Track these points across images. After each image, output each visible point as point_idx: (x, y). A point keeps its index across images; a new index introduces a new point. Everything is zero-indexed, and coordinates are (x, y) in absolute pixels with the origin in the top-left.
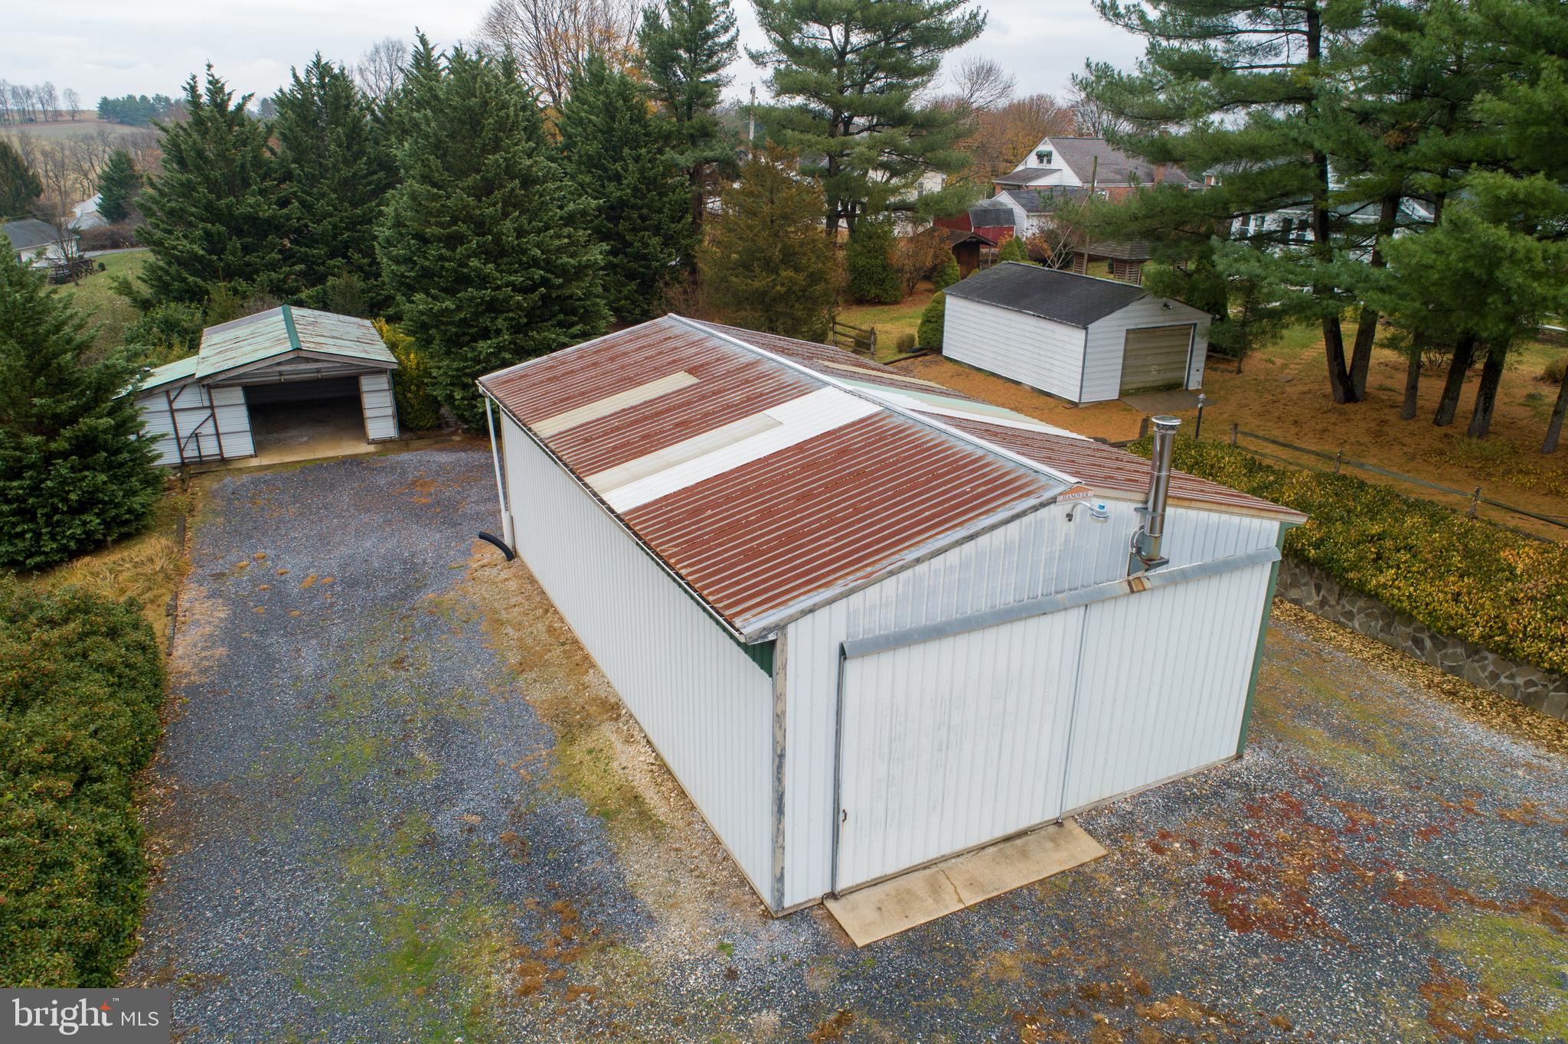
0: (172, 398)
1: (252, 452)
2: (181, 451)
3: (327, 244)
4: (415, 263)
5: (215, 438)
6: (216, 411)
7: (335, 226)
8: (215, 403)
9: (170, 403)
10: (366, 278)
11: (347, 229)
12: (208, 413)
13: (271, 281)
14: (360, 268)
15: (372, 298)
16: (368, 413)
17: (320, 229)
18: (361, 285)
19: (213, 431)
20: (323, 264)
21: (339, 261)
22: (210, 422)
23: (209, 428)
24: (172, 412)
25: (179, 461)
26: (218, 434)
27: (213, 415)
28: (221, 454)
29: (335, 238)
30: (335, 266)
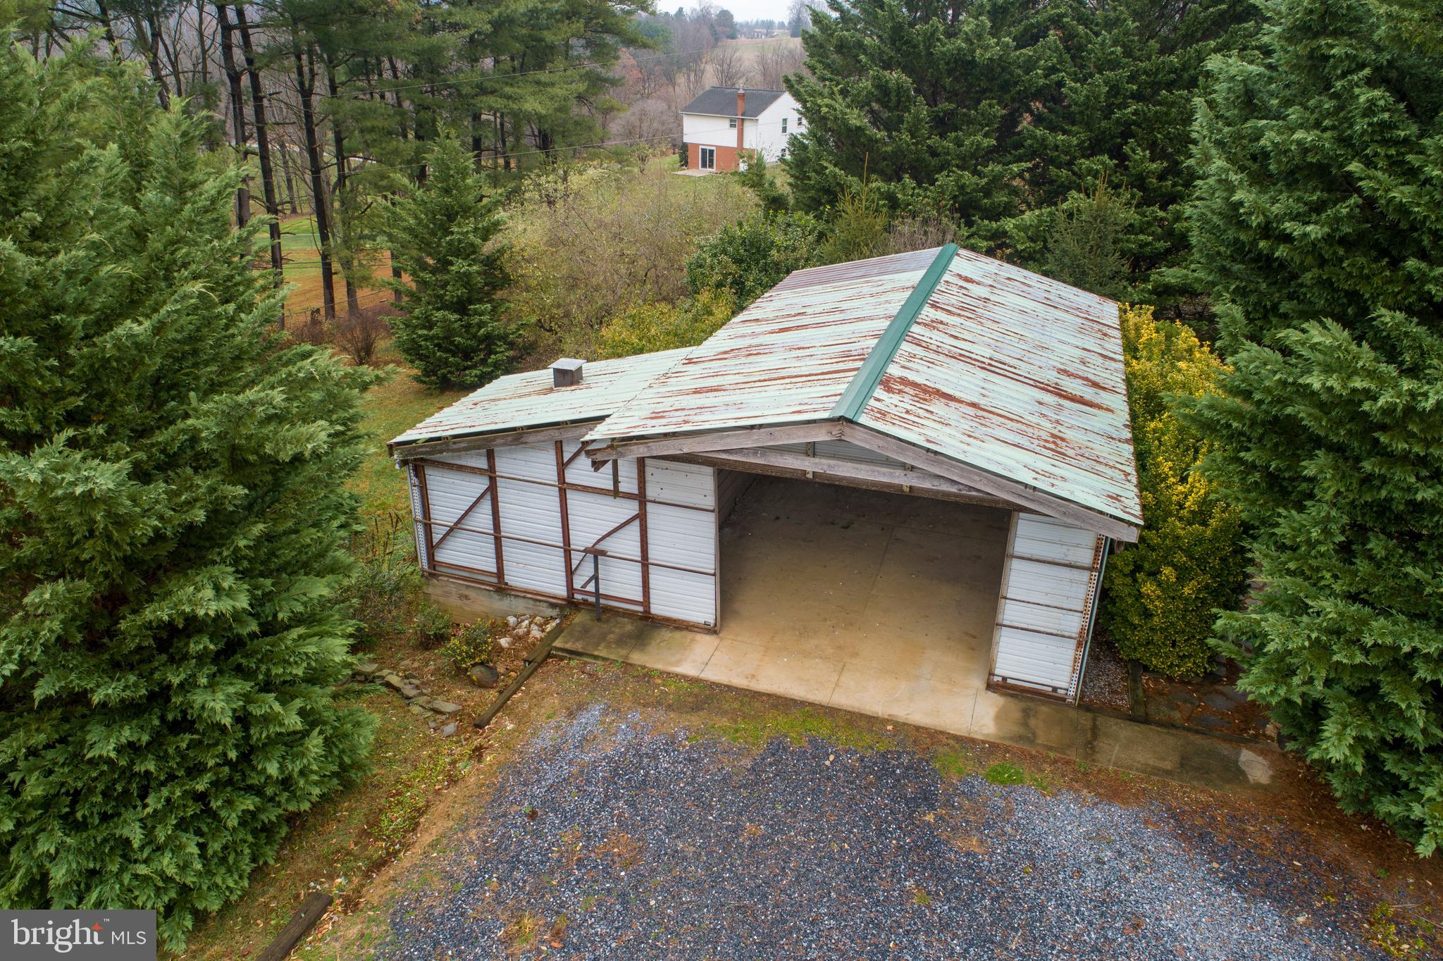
0: (565, 460)
1: (710, 619)
2: (570, 573)
3: (1088, 126)
4: (1348, 185)
5: (638, 567)
6: (650, 508)
7: (1115, 90)
8: (651, 492)
9: (562, 466)
10: (1147, 202)
11: (1137, 97)
12: (632, 508)
13: (962, 188)
14: (1140, 182)
15: (1142, 245)
16: (1010, 612)
17: (1084, 91)
18: (1132, 216)
19: (636, 553)
20: (1070, 164)
21: (1103, 161)
22: (634, 530)
23: (628, 543)
24: (564, 488)
25: (562, 591)
26: (645, 562)
27: (642, 517)
28: (646, 601)
29: (1108, 112)
30: (1090, 171)
